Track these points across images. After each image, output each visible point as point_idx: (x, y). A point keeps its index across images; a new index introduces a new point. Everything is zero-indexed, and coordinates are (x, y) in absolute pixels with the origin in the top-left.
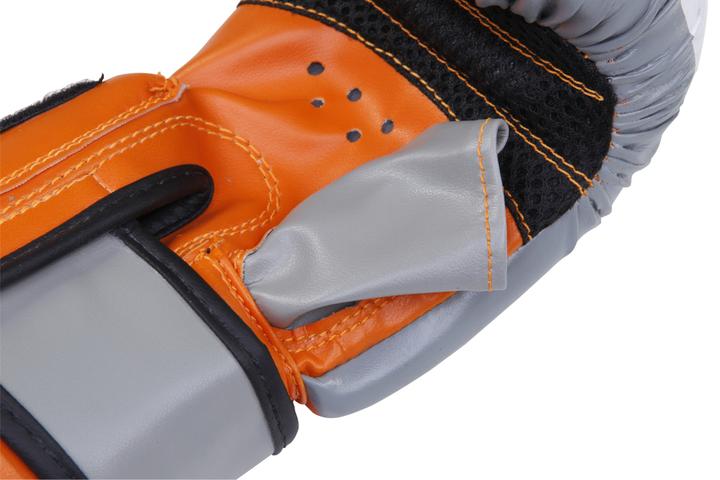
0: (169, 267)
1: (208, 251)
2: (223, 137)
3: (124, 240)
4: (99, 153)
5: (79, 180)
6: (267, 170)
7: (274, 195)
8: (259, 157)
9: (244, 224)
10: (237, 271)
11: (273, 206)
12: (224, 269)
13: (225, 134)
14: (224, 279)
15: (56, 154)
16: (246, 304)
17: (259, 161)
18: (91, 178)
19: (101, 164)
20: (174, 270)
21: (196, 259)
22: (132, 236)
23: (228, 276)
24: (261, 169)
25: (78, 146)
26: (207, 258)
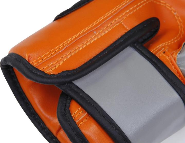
0: (153, 60)
1: (164, 53)
2: (162, 5)
3: (135, 49)
4: (124, 14)
5: (117, 25)
6: (178, 17)
7: (181, 27)
8: (175, 12)
9: (172, 40)
10: (175, 60)
11: (181, 32)
12: (170, 59)
13: (163, 3)
14: (170, 63)
15: (113, 12)
16: (178, 72)
17: (175, 14)
18: (121, 24)
19: (124, 18)
20: (155, 61)
21: (160, 56)
22: (137, 47)
23: (172, 62)
24: (176, 16)
25: (119, 9)
26: (164, 55)
